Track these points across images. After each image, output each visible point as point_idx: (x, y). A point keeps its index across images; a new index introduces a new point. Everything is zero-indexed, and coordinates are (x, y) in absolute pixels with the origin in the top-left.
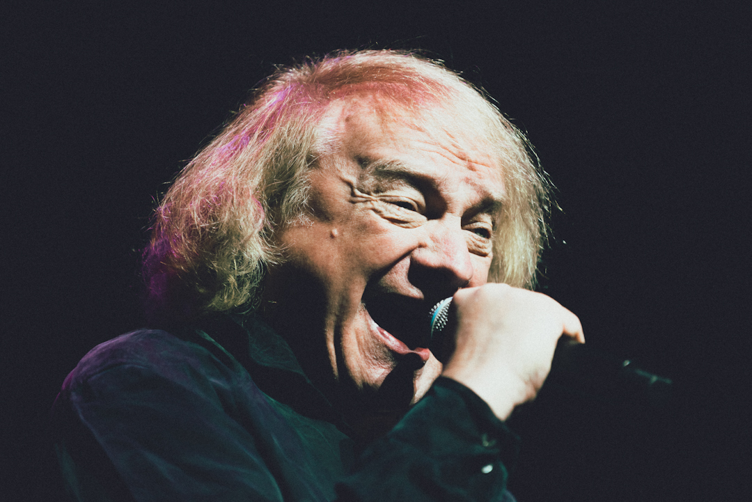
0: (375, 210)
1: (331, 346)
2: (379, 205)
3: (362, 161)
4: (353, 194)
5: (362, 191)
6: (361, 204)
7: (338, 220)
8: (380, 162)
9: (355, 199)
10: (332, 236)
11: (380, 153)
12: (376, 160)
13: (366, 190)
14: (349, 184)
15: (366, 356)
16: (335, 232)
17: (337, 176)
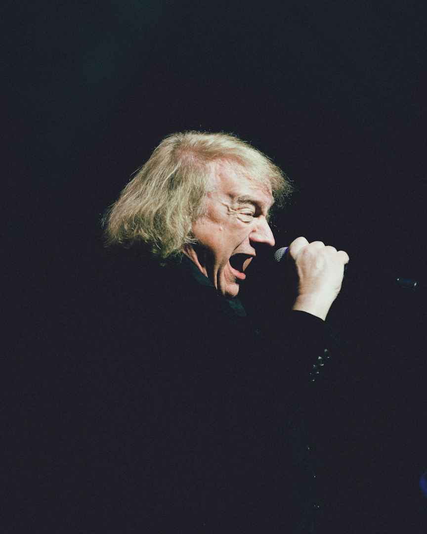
0: (238, 218)
1: (216, 277)
2: (240, 216)
3: (231, 196)
4: (229, 210)
5: (232, 209)
6: (232, 215)
7: (222, 223)
8: (240, 196)
9: (229, 213)
10: (220, 230)
11: (240, 192)
12: (238, 195)
13: (235, 208)
14: (226, 206)
15: (227, 281)
16: (222, 228)
17: (220, 203)
